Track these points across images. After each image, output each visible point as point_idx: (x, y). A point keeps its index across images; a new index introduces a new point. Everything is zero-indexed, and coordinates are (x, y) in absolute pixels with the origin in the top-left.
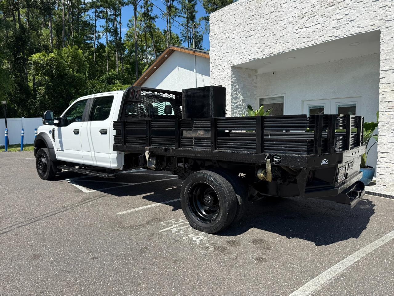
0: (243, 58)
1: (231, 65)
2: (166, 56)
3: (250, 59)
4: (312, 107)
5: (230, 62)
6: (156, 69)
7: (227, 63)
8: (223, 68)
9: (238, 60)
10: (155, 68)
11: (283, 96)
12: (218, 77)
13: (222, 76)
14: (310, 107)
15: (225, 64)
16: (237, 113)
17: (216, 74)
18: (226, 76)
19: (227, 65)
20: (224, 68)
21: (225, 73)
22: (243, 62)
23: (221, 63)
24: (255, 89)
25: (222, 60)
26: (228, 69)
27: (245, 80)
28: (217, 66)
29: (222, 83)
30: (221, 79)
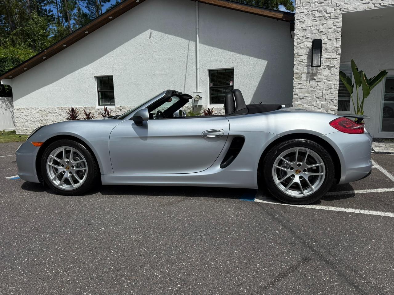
0: (368, 3)
1: (343, 12)
2: (138, 1)
3: (382, 4)
4: (390, 77)
5: (340, 7)
7: (333, 9)
8: (326, 15)
9: (358, 6)
10: (111, 18)
12: (311, 27)
13: (321, 27)
14: (387, 78)
15: (330, 10)
17: (309, 23)
18: (332, 27)
19: (333, 11)
20: (329, 15)
21: (331, 22)
22: (367, 9)
23: (321, 9)
25: (322, 4)
26: (337, 17)
28: (312, 12)
29: (322, 36)
30: (320, 31)
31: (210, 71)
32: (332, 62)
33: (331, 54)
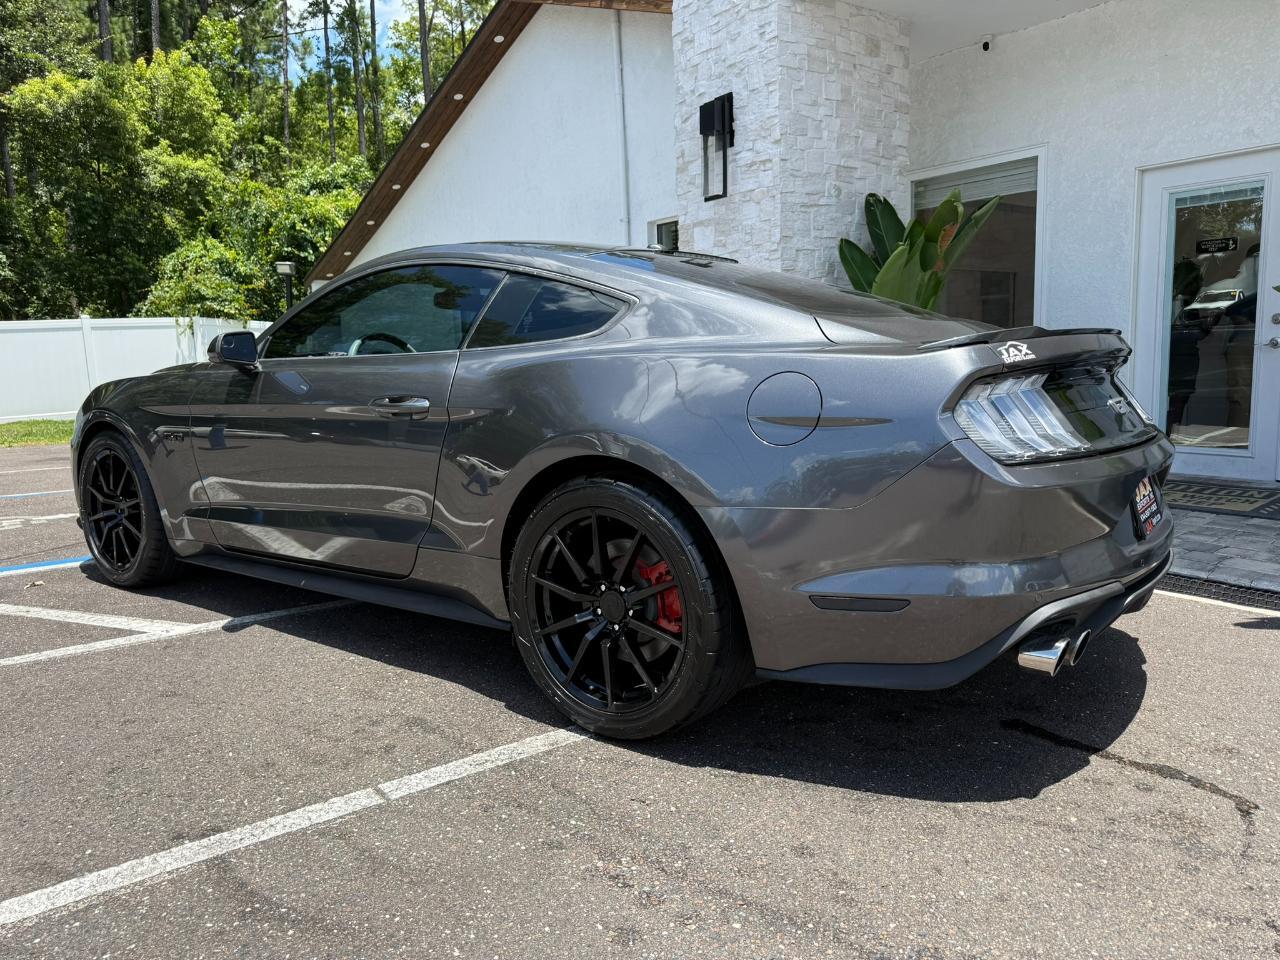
2: (499, 39)
4: (1192, 198)
6: (465, 103)
10: (460, 97)
11: (1035, 159)
12: (709, 55)
14: (1178, 200)
16: (813, 233)
17: (704, 39)
18: (756, 42)
21: (750, 26)
24: (897, 116)
27: (852, 69)
29: (734, 80)
30: (728, 63)
31: (659, 227)
32: (762, 174)
33: (759, 145)
